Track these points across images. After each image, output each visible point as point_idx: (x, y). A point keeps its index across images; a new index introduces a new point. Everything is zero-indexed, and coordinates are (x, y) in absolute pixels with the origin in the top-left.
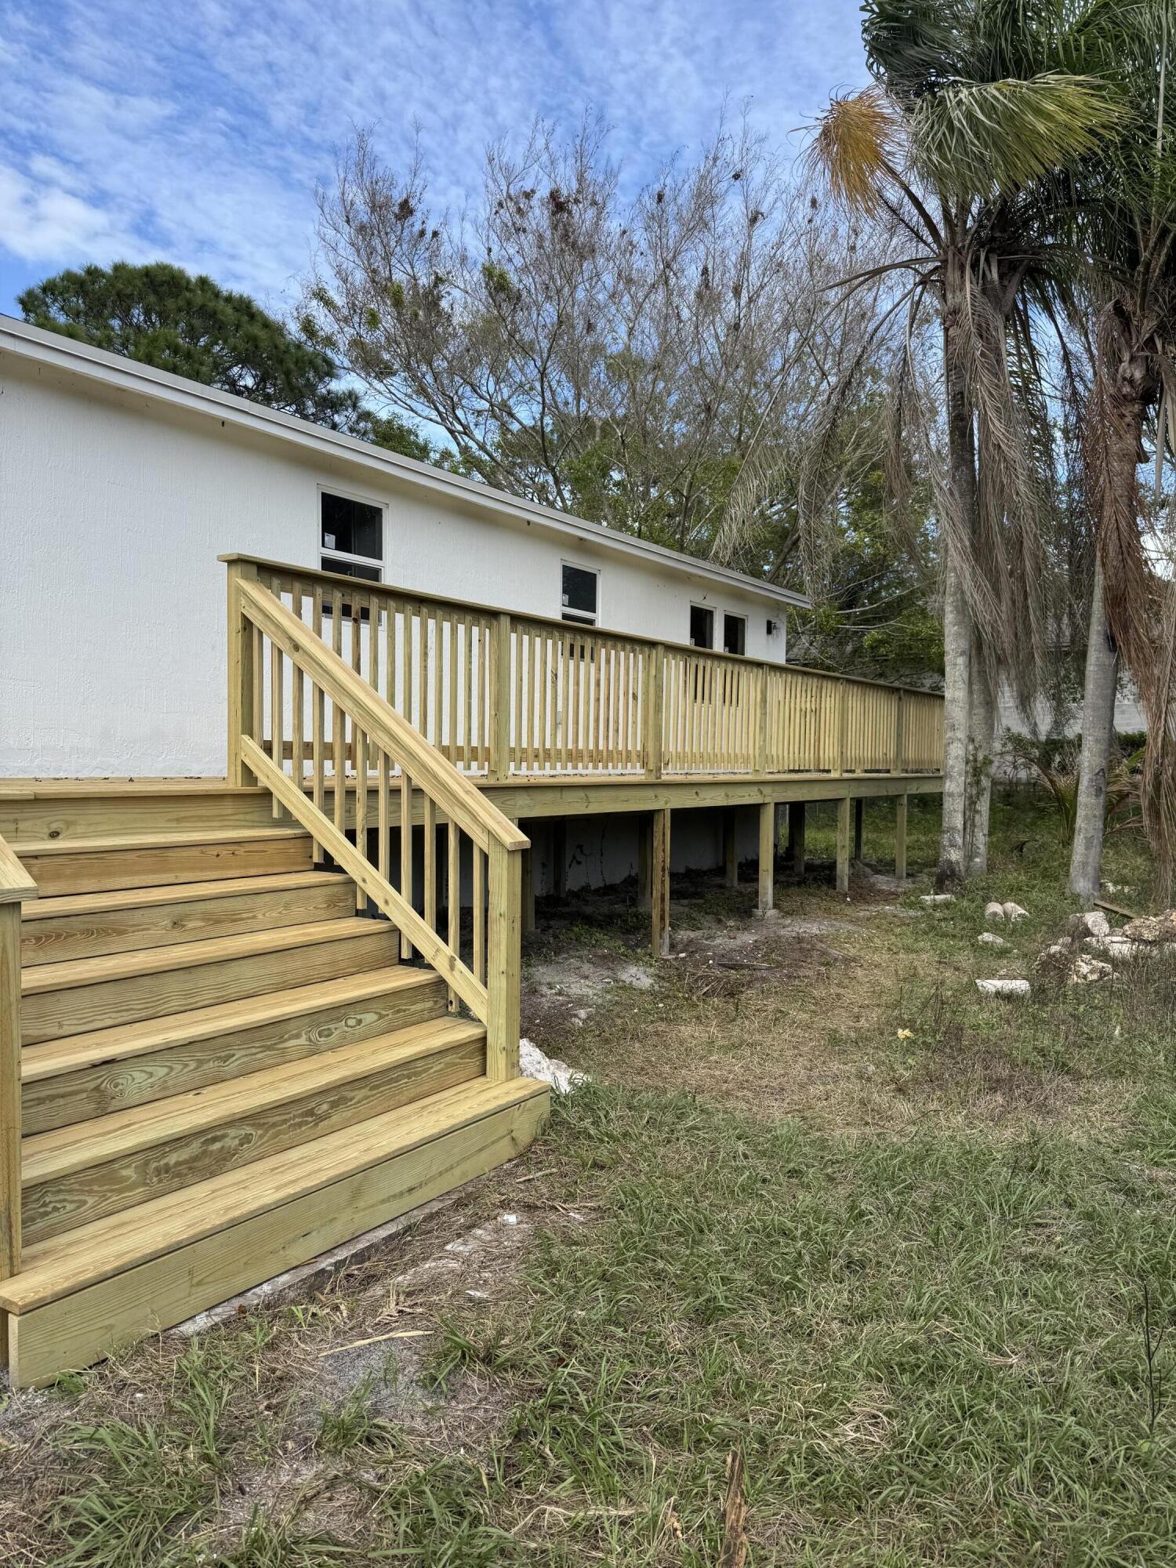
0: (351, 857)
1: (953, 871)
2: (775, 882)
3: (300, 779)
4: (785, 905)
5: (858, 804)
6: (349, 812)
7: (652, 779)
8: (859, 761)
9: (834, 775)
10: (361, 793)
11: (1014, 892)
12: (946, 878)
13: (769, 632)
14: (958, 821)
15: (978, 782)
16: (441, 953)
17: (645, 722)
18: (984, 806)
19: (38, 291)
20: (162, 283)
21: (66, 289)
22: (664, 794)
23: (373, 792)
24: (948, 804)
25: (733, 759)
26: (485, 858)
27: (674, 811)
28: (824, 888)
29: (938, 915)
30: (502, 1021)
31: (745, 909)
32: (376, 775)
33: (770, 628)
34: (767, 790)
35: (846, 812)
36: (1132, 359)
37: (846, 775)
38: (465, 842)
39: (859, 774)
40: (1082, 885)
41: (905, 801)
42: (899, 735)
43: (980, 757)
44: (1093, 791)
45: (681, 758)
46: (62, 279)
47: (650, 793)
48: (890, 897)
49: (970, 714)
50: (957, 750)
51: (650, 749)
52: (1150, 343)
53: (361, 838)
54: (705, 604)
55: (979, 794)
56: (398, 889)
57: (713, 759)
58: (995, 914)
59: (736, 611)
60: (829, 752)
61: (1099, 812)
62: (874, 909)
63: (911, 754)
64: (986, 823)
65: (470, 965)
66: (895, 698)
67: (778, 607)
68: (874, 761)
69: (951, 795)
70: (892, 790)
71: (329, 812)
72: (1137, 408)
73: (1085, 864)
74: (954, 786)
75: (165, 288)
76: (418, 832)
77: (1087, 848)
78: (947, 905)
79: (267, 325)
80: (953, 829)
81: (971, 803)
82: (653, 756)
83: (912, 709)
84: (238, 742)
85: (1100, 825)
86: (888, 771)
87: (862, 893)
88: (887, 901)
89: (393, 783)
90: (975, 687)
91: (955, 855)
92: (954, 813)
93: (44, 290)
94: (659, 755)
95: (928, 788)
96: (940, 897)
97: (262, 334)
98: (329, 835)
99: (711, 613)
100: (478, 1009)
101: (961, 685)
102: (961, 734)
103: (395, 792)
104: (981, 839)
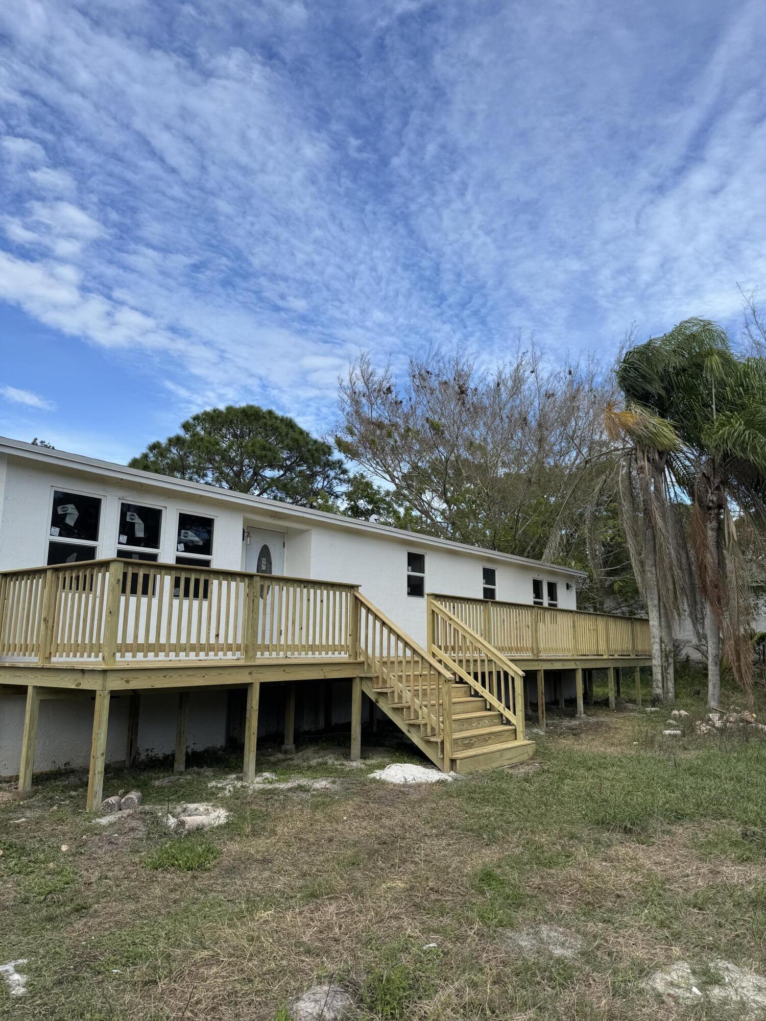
0: (470, 679)
1: (658, 698)
2: (584, 703)
3: (450, 657)
4: (589, 713)
5: (617, 670)
6: (468, 666)
7: (535, 658)
8: (616, 651)
9: (605, 657)
10: (471, 660)
11: (685, 707)
12: (655, 701)
13: (568, 588)
14: (659, 677)
15: (668, 661)
16: (500, 706)
17: (532, 636)
18: (671, 670)
19: (191, 421)
20: (251, 415)
21: (204, 419)
22: (541, 663)
23: (475, 661)
24: (654, 670)
25: (563, 650)
26: (513, 679)
27: (544, 670)
28: (604, 707)
29: (653, 715)
30: (521, 724)
31: (573, 715)
32: (476, 655)
33: (568, 587)
34: (578, 663)
35: (611, 674)
36: (712, 493)
37: (610, 657)
38: (506, 674)
39: (616, 657)
40: (713, 704)
41: (638, 669)
42: (633, 639)
43: (668, 650)
44: (714, 664)
45: (545, 650)
46: (202, 415)
47: (536, 663)
48: (633, 710)
49: (661, 631)
50: (656, 647)
51: (534, 646)
52: (718, 488)
53: (472, 674)
54: (539, 578)
55: (669, 665)
56: (485, 688)
57: (556, 650)
58: (675, 714)
59: (552, 580)
60: (602, 647)
61: (717, 672)
62: (625, 714)
63: (640, 648)
64: (673, 679)
65: (509, 709)
66: (629, 622)
67: (571, 577)
68: (622, 651)
69: (656, 666)
70: (632, 664)
71: (461, 667)
72: (716, 511)
73: (713, 695)
74: (656, 662)
75: (253, 417)
76: (490, 673)
77: (714, 688)
78: (656, 712)
79: (301, 432)
80: (658, 680)
81: (664, 671)
82: (536, 650)
83: (638, 627)
84: (431, 645)
85: (718, 678)
86: (629, 656)
87: (620, 708)
88: (632, 712)
89: (482, 658)
90: (663, 619)
91: (659, 691)
92: (658, 675)
93: (194, 419)
94: (538, 649)
95: (647, 664)
96: (653, 709)
97: (300, 437)
98: (462, 673)
99: (541, 582)
100: (513, 721)
101: (656, 619)
102: (658, 640)
103: (483, 661)
104: (671, 685)
